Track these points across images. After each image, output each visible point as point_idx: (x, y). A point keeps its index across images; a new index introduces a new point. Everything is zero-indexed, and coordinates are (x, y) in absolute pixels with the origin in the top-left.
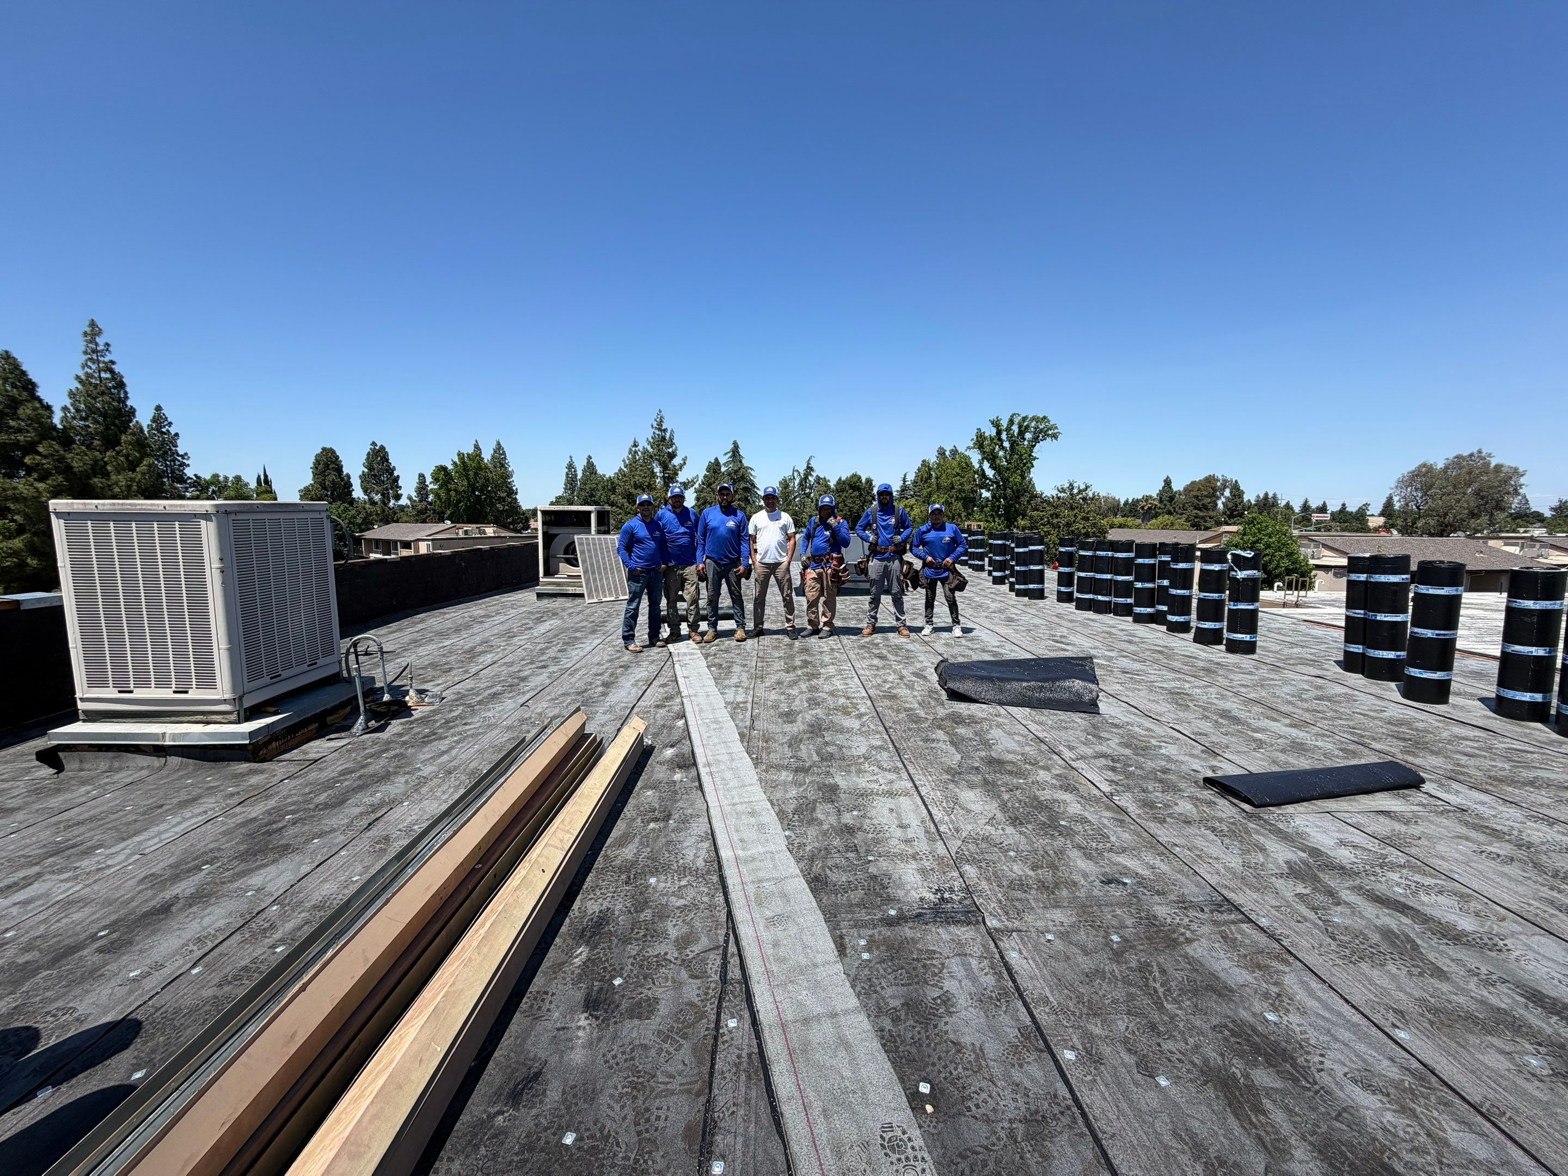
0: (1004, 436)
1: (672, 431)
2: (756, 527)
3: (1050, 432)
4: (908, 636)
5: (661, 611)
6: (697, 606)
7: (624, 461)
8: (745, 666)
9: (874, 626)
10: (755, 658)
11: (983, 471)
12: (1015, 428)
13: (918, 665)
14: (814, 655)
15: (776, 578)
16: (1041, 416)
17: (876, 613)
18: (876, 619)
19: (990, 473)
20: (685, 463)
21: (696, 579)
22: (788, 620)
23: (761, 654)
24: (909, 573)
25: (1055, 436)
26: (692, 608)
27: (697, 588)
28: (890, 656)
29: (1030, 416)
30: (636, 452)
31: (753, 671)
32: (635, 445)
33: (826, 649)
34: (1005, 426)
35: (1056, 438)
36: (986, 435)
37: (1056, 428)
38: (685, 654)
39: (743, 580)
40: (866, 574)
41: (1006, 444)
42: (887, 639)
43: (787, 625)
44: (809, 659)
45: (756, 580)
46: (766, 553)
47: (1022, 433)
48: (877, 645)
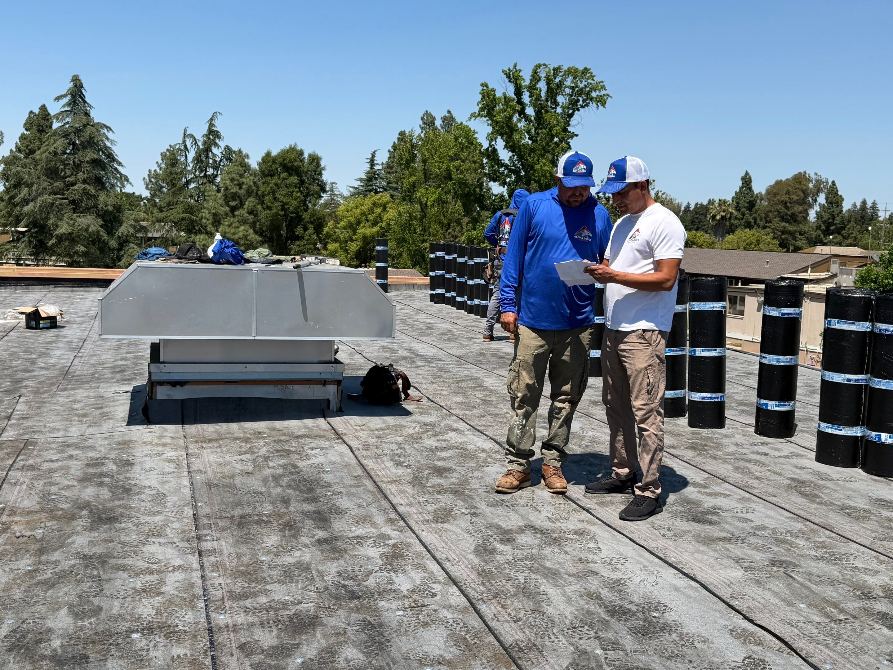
0: (526, 98)
3: (594, 94)
11: (495, 150)
12: (542, 86)
16: (581, 68)
19: (505, 155)
25: (601, 101)
29: (565, 68)
34: (527, 82)
35: (604, 104)
36: (499, 94)
37: (603, 87)
41: (530, 111)
47: (552, 93)
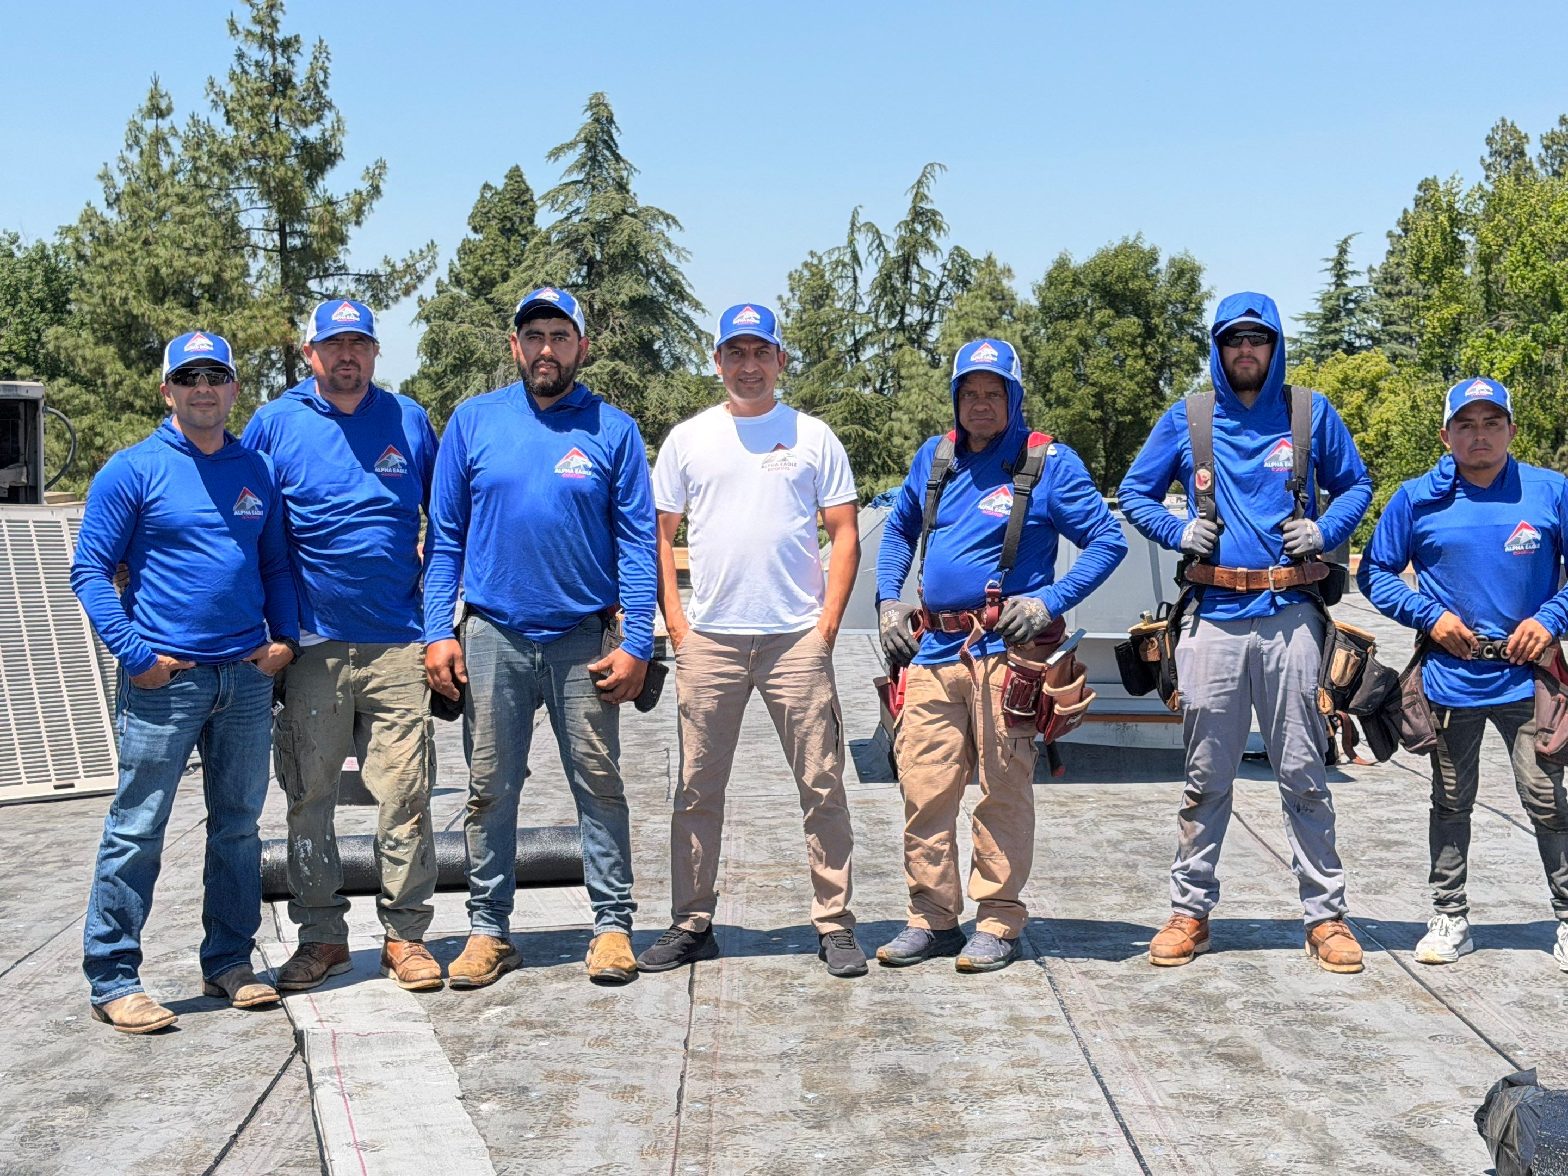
1: (321, 47)
2: (685, 479)
4: (1358, 967)
5: (259, 846)
6: (423, 826)
7: (105, 177)
8: (628, 1092)
9: (1201, 919)
10: (675, 1060)
13: (1402, 1098)
14: (935, 1047)
15: (769, 699)
17: (1213, 858)
18: (1211, 885)
20: (376, 191)
21: (422, 705)
22: (824, 890)
23: (700, 1042)
24: (1356, 682)
26: (403, 831)
27: (426, 745)
28: (1272, 1055)
30: (159, 139)
31: (665, 1115)
32: (158, 112)
33: (987, 1019)
38: (363, 1039)
39: (627, 709)
40: (1169, 690)
42: (1261, 977)
43: (818, 910)
44: (913, 1063)
45: (684, 710)
46: (728, 590)
48: (1216, 1001)
